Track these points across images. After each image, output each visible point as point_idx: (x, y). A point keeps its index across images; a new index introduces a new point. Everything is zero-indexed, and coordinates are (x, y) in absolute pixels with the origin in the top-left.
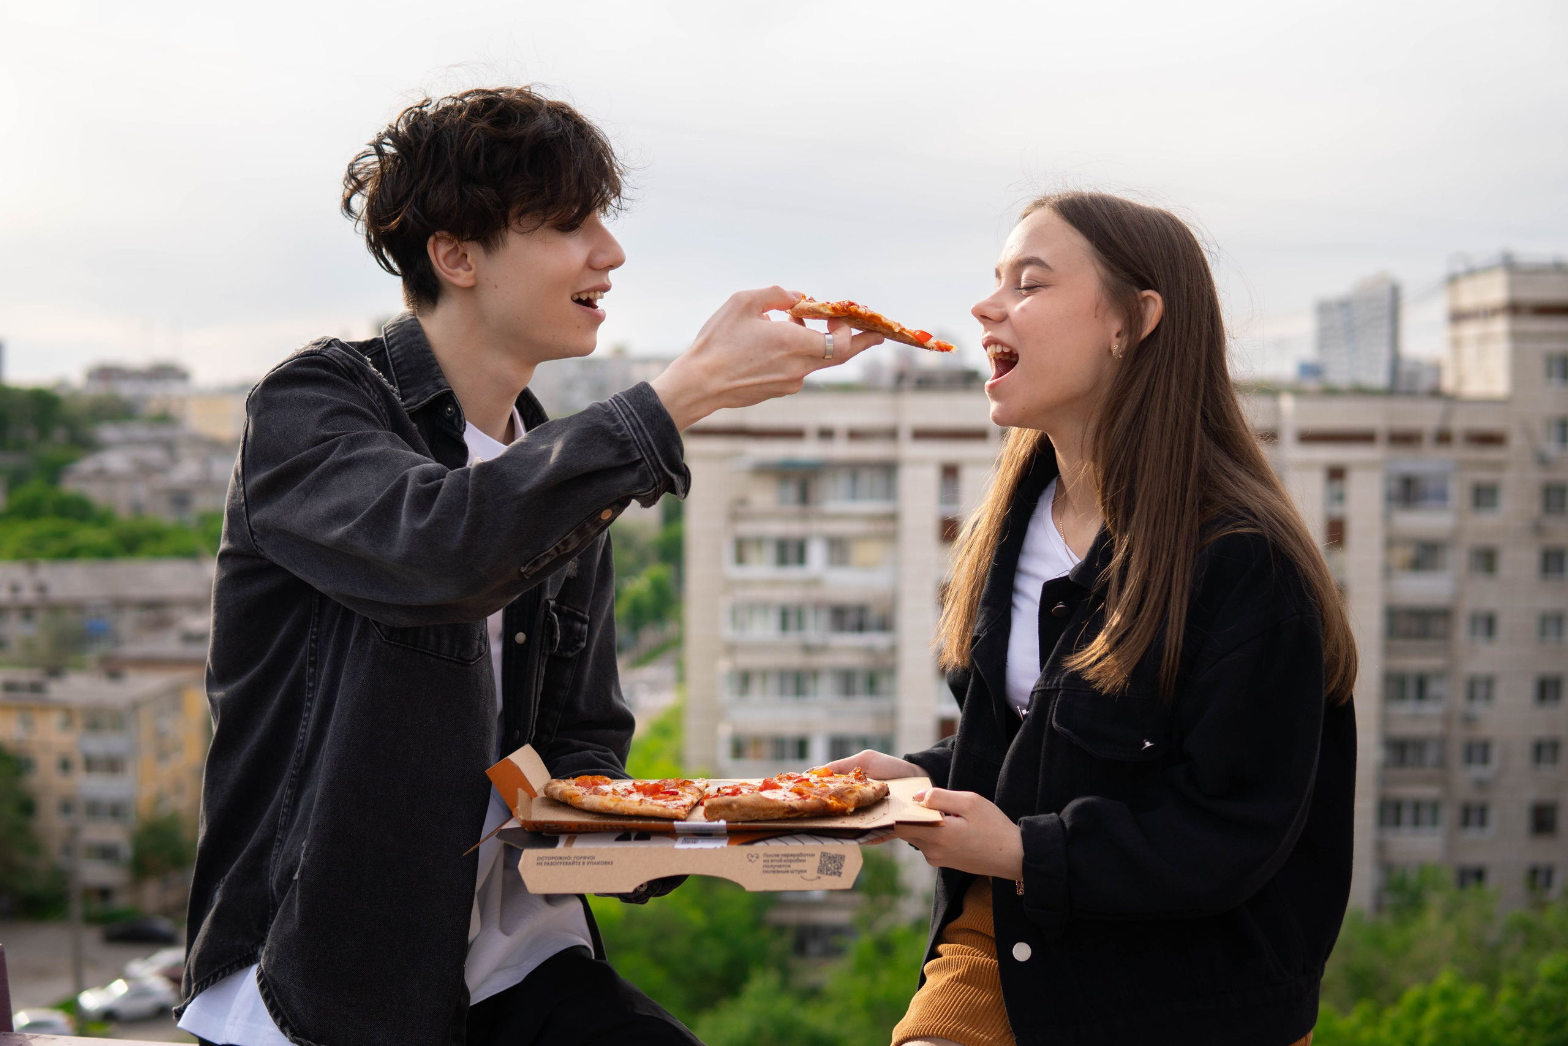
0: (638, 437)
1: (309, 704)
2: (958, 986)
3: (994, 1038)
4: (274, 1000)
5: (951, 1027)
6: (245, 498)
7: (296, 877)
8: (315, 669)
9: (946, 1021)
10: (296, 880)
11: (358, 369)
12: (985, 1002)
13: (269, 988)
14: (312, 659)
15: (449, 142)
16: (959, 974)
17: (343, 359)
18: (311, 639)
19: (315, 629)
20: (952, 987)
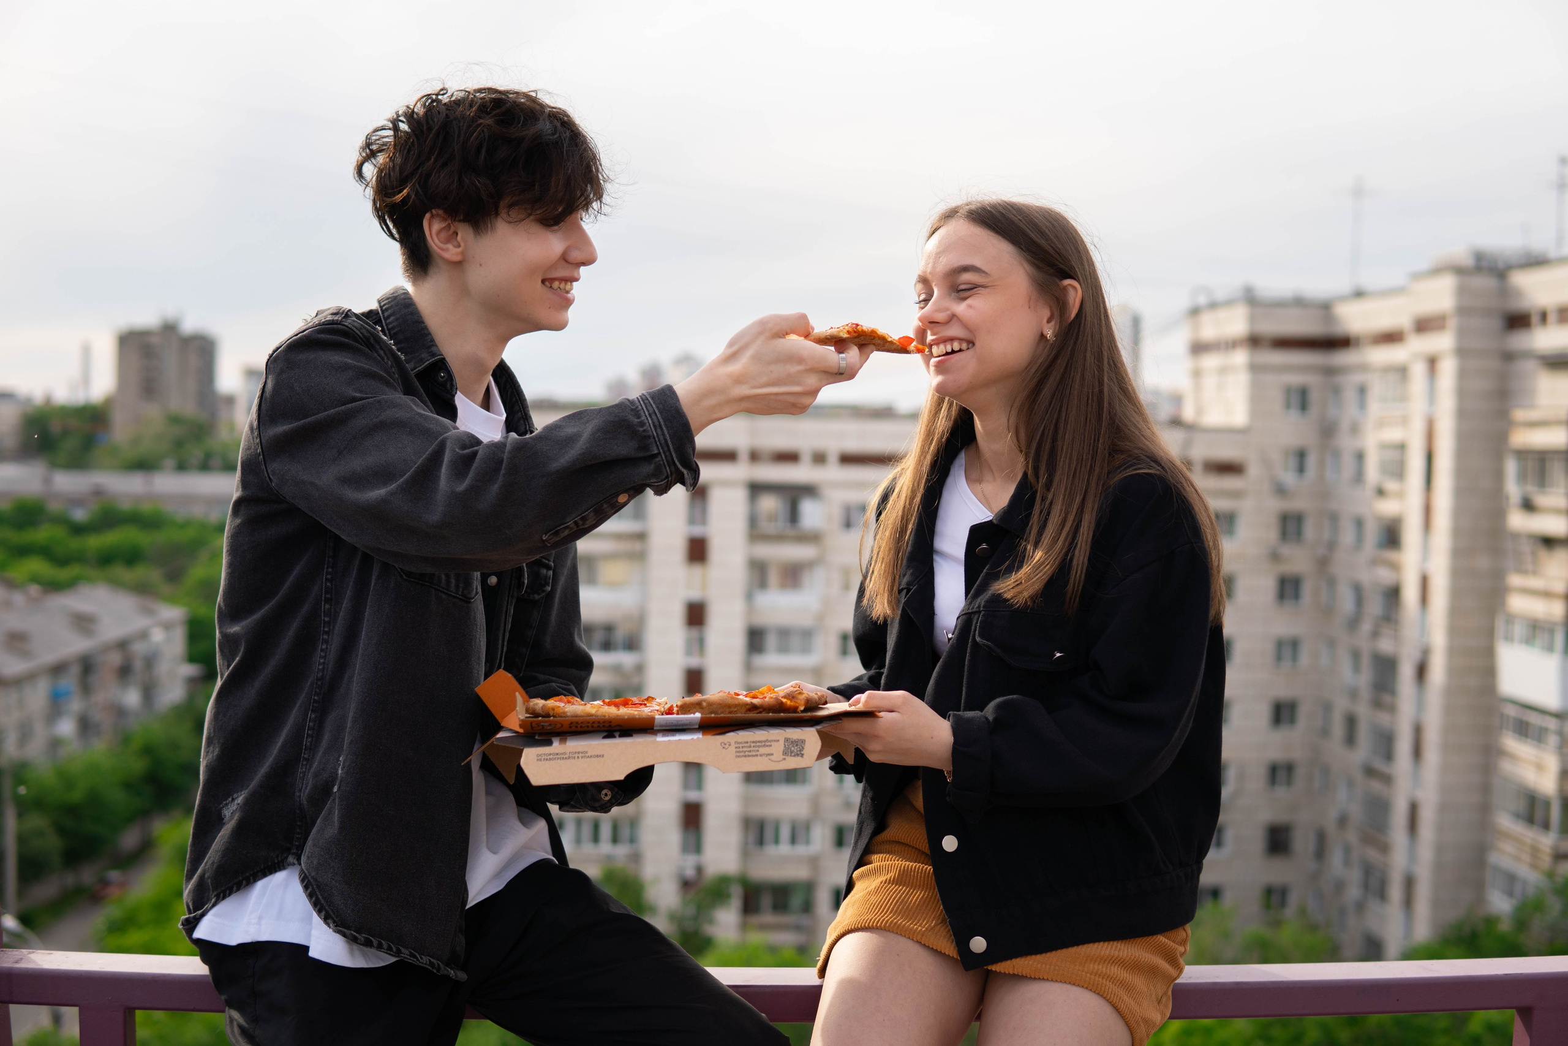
0: (657, 434)
1: (325, 637)
2: (890, 887)
3: (927, 929)
4: (317, 898)
5: (888, 920)
6: (262, 448)
7: (335, 789)
8: (331, 605)
9: (884, 915)
10: (336, 792)
11: (374, 337)
12: (916, 900)
13: (313, 888)
14: (328, 596)
15: (457, 132)
16: (891, 877)
17: (361, 329)
18: (326, 579)
19: (330, 570)
20: (885, 888)
